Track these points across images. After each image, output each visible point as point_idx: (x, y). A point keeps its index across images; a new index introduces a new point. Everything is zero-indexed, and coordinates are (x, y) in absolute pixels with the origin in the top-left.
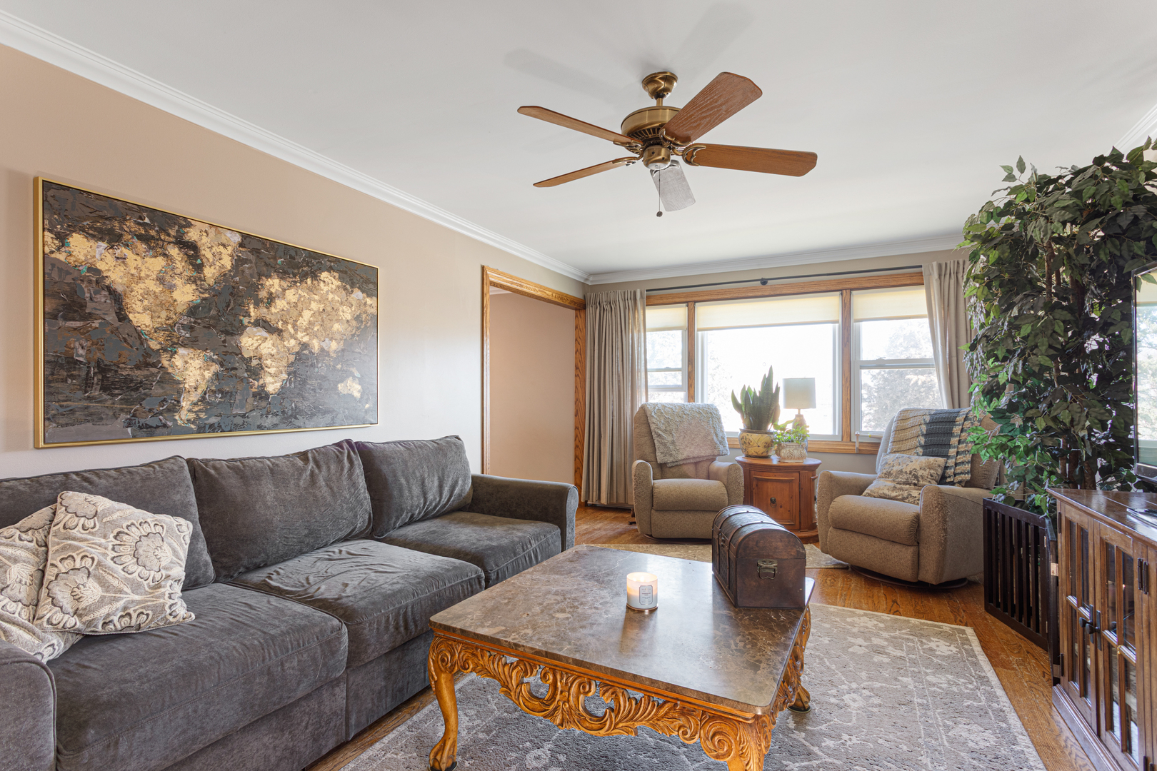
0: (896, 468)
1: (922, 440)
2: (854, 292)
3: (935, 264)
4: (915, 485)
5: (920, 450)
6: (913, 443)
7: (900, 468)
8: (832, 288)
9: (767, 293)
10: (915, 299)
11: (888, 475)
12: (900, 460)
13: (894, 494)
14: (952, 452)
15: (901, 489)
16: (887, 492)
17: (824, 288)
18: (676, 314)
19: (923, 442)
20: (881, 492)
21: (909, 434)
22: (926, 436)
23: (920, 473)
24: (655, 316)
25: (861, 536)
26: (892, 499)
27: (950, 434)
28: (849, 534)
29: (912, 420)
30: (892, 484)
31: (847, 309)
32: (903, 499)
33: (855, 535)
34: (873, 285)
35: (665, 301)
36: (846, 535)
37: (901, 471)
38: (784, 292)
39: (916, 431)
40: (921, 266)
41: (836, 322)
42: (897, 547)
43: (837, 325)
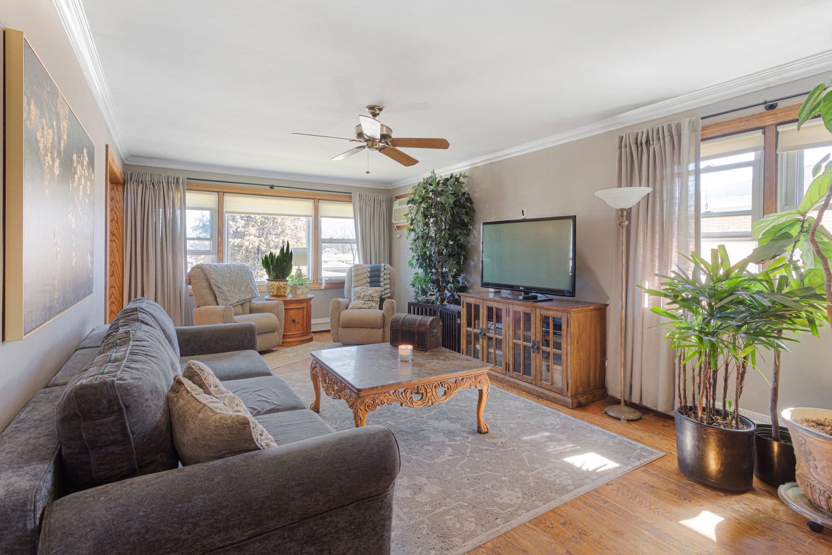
0: (362, 294)
1: (369, 280)
2: (321, 201)
3: (358, 194)
4: (372, 301)
5: (368, 285)
6: (365, 281)
7: (364, 293)
8: (310, 197)
9: (274, 194)
10: (348, 209)
11: (359, 298)
12: (363, 290)
13: (365, 306)
14: (382, 284)
15: (367, 304)
16: (361, 306)
17: (306, 197)
18: (210, 199)
19: (369, 281)
20: (358, 306)
21: (361, 277)
22: (370, 277)
23: (374, 295)
24: (192, 198)
25: (357, 329)
26: (365, 308)
27: (379, 276)
28: (351, 329)
29: (362, 271)
30: (363, 302)
31: (316, 209)
32: (369, 308)
33: (354, 329)
34: (329, 199)
35: (200, 188)
36: (349, 330)
37: (365, 295)
38: (284, 195)
39: (365, 275)
40: (351, 193)
41: (311, 216)
42: (375, 330)
43: (311, 218)
